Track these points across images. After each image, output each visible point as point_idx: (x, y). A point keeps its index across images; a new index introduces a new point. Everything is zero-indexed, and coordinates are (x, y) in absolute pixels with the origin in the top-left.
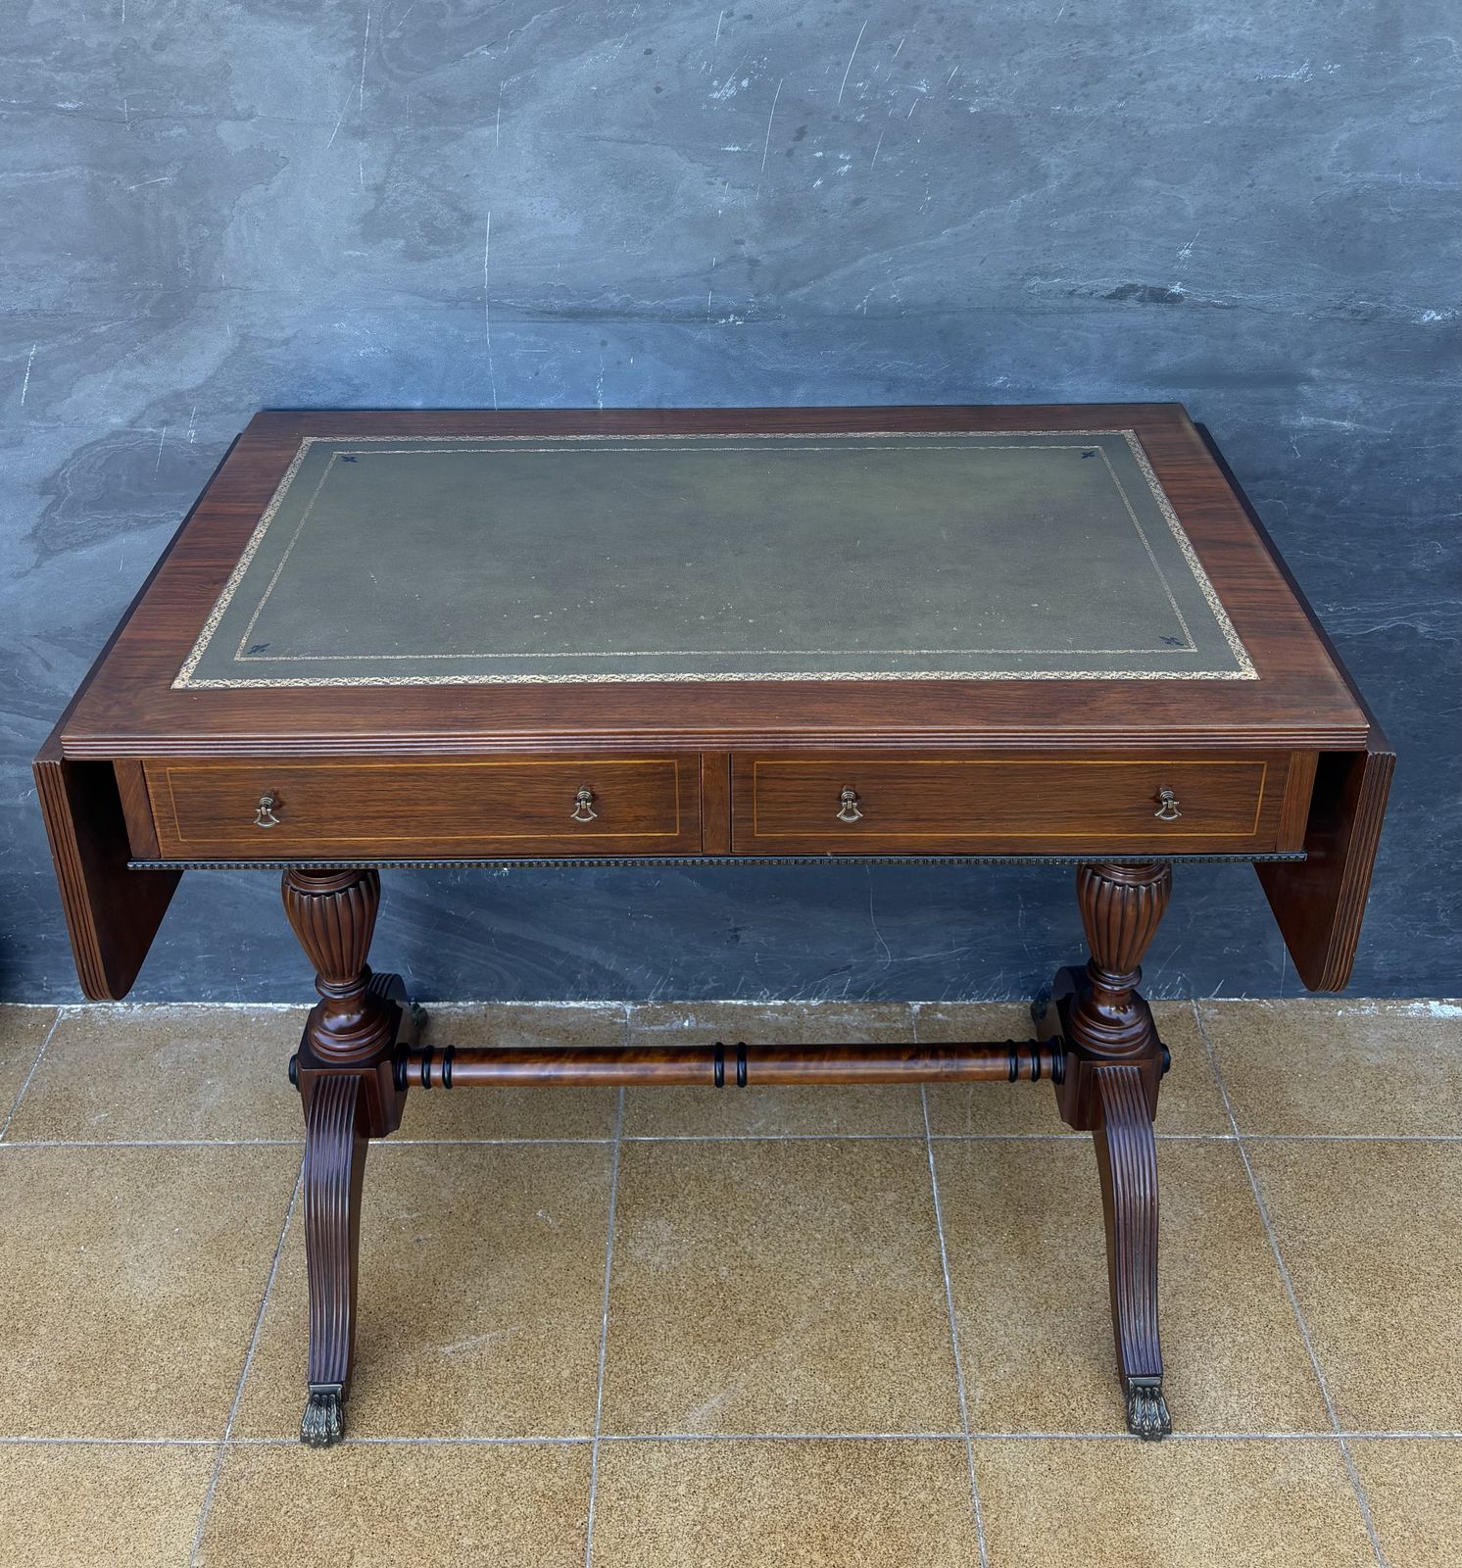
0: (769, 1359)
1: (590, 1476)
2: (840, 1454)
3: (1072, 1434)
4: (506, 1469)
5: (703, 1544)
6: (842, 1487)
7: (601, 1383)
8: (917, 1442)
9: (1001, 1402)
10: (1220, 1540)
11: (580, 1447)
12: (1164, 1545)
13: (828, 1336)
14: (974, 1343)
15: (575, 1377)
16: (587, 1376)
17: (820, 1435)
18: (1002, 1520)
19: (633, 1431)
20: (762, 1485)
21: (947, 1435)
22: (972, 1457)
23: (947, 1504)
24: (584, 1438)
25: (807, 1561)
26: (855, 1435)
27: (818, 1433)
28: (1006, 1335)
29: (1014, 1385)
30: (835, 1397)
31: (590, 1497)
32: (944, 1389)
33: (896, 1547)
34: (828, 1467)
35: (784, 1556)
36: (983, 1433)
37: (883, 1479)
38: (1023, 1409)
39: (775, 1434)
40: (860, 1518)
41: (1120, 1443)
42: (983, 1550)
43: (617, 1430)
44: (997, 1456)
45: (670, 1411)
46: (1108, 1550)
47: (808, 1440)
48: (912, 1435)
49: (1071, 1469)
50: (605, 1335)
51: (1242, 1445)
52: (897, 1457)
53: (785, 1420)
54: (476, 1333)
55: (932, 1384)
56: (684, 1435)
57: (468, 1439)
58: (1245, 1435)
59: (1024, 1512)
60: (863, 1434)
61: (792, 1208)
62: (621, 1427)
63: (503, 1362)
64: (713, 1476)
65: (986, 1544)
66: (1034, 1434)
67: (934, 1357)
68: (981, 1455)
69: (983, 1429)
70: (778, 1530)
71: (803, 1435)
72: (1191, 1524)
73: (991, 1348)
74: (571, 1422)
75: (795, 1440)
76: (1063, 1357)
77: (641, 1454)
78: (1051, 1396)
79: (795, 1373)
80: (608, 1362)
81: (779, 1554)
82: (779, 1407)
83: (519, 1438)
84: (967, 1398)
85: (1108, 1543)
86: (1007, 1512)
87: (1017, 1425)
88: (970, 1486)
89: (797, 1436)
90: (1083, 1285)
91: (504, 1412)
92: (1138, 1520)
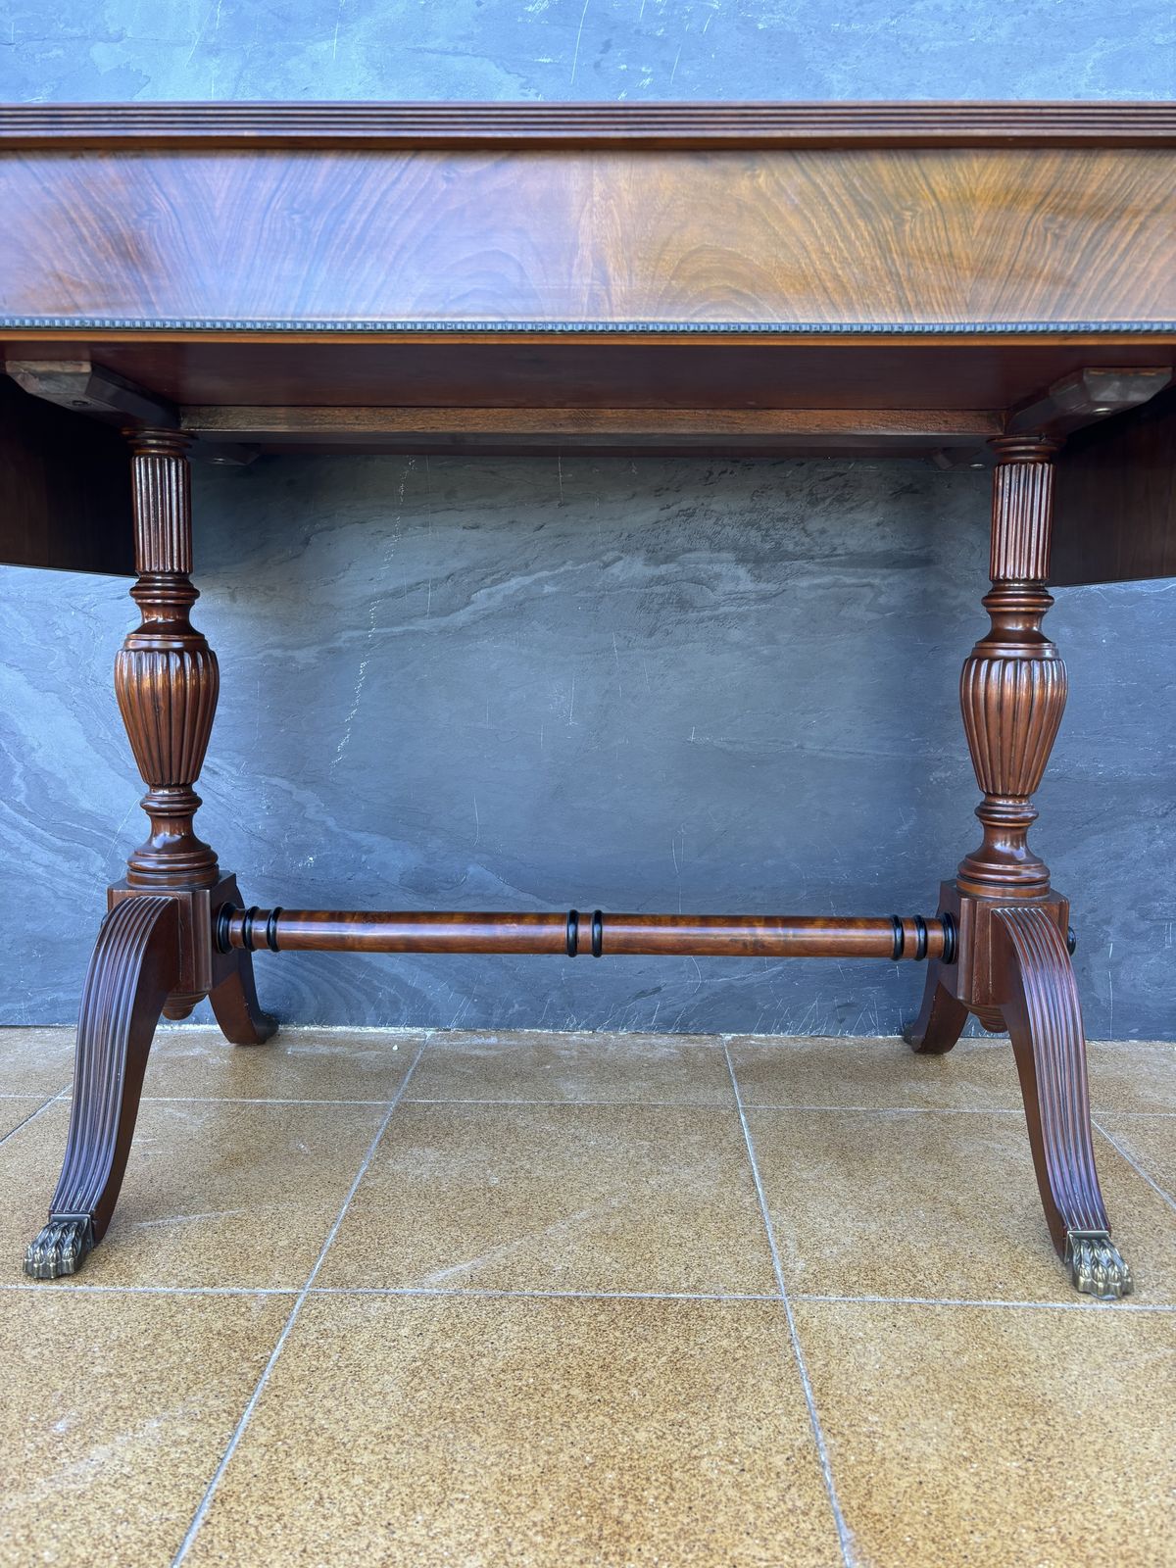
0: (538, 1238)
1: (286, 1319)
2: (618, 1308)
3: (921, 1300)
4: (177, 1312)
5: (421, 1378)
6: (618, 1334)
7: (325, 1251)
8: (719, 1300)
9: (827, 1273)
10: (1140, 1392)
11: (282, 1297)
12: (1062, 1395)
13: (612, 1224)
14: (791, 1232)
15: (294, 1246)
16: (309, 1245)
17: (594, 1294)
18: (833, 1365)
19: (354, 1286)
20: (511, 1330)
21: (758, 1297)
22: (791, 1315)
23: (757, 1350)
24: (289, 1290)
25: (563, 1396)
26: (639, 1294)
27: (592, 1292)
28: (832, 1227)
29: (844, 1261)
30: (617, 1266)
31: (280, 1335)
32: (755, 1262)
33: (687, 1386)
34: (602, 1318)
35: (532, 1391)
36: (805, 1296)
37: (673, 1329)
38: (855, 1279)
39: (536, 1292)
40: (639, 1360)
41: (984, 1308)
42: (808, 1392)
43: (334, 1285)
44: (824, 1314)
45: (405, 1273)
46: (983, 1398)
47: (578, 1297)
48: (713, 1296)
49: (923, 1327)
50: (341, 1218)
51: (1147, 1314)
52: (693, 1314)
53: (551, 1281)
54: (185, 1213)
55: (739, 1259)
56: (419, 1290)
57: (140, 1289)
58: (1150, 1307)
59: (863, 1360)
60: (648, 1294)
61: (583, 1142)
62: (339, 1282)
63: (209, 1234)
64: (449, 1322)
65: (812, 1387)
66: (870, 1298)
67: (742, 1240)
68: (802, 1312)
69: (804, 1292)
70: (526, 1366)
71: (573, 1293)
72: (1096, 1379)
73: (813, 1236)
74: (277, 1277)
75: (563, 1297)
76: (903, 1244)
77: (358, 1303)
78: (891, 1271)
79: (568, 1249)
80: (339, 1236)
81: (524, 1388)
82: (545, 1271)
83: (206, 1289)
84: (783, 1269)
85: (983, 1391)
86: (840, 1360)
87: (848, 1289)
88: (788, 1337)
89: (565, 1293)
90: (922, 1196)
91: (195, 1269)
92: (1021, 1372)
